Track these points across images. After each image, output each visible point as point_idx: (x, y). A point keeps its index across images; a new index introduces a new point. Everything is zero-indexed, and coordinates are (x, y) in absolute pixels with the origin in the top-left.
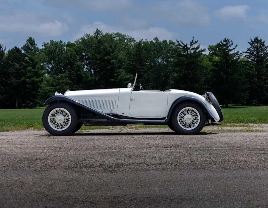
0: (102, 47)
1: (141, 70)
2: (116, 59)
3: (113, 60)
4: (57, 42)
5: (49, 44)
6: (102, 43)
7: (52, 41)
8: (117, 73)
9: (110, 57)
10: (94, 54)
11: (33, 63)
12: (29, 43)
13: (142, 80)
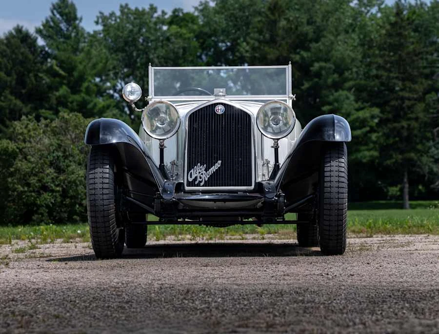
0: (283, 23)
1: (407, 95)
2: (327, 60)
3: (318, 62)
4: (141, 9)
5: (116, 17)
6: (283, 12)
7: (124, 9)
8: (330, 104)
9: (309, 54)
10: (257, 44)
11: (73, 76)
12: (58, 16)
13: (409, 125)
